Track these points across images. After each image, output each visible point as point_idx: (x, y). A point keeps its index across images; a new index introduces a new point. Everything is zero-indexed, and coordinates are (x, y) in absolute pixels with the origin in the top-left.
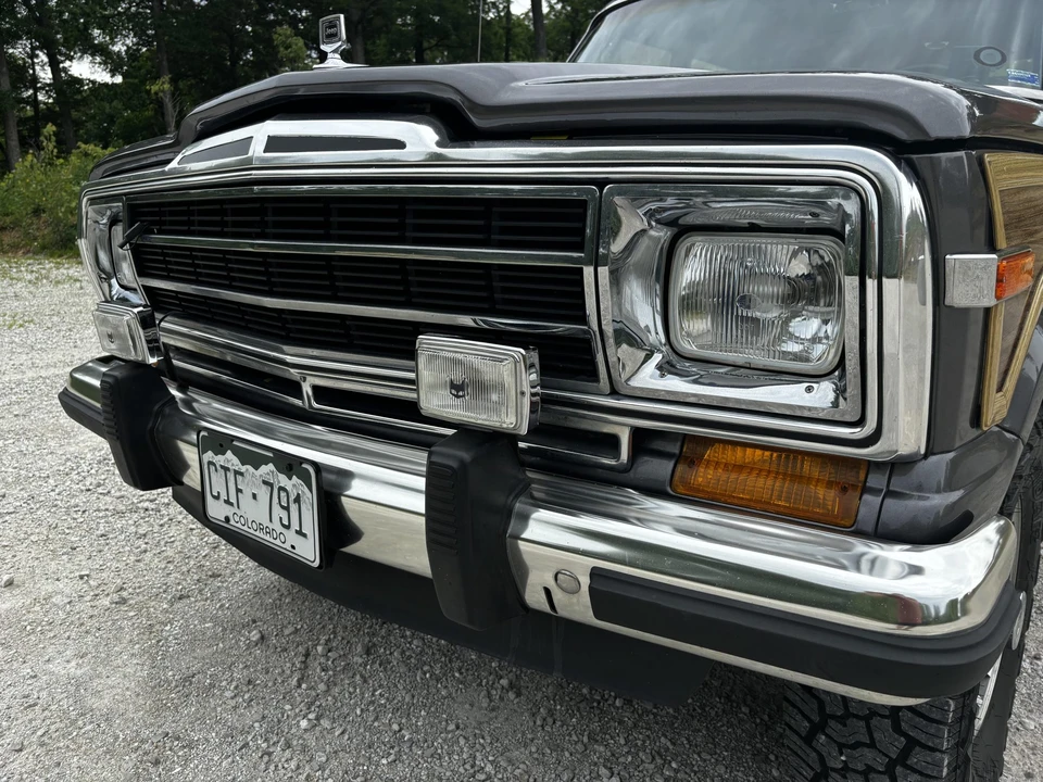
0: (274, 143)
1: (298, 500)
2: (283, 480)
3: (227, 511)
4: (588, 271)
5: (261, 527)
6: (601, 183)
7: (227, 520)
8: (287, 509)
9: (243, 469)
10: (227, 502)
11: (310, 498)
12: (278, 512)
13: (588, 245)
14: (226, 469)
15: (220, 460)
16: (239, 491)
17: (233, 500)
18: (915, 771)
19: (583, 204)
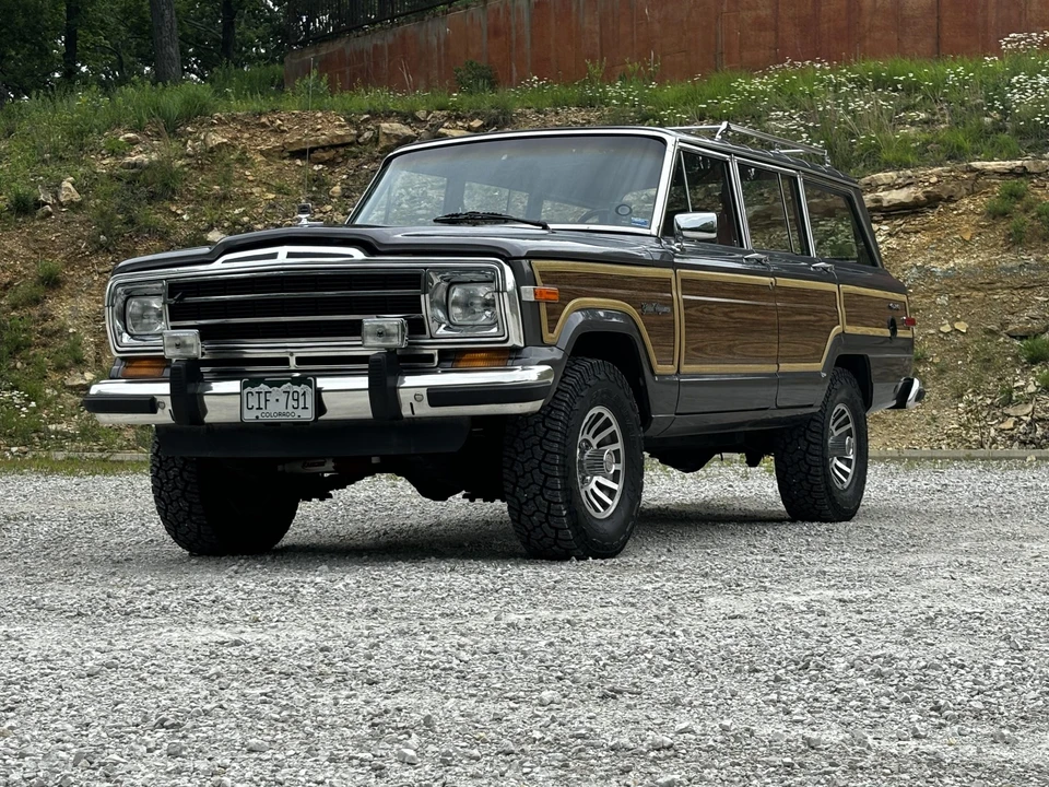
0: (290, 255)
1: (304, 394)
2: (296, 388)
3: (259, 413)
4: (422, 296)
5: (280, 414)
6: (425, 268)
7: (257, 417)
8: (298, 400)
9: (271, 390)
10: (259, 408)
11: (310, 392)
12: (291, 402)
13: (422, 287)
14: (259, 393)
15: (257, 389)
16: (266, 400)
17: (262, 406)
18: (550, 489)
19: (420, 275)
